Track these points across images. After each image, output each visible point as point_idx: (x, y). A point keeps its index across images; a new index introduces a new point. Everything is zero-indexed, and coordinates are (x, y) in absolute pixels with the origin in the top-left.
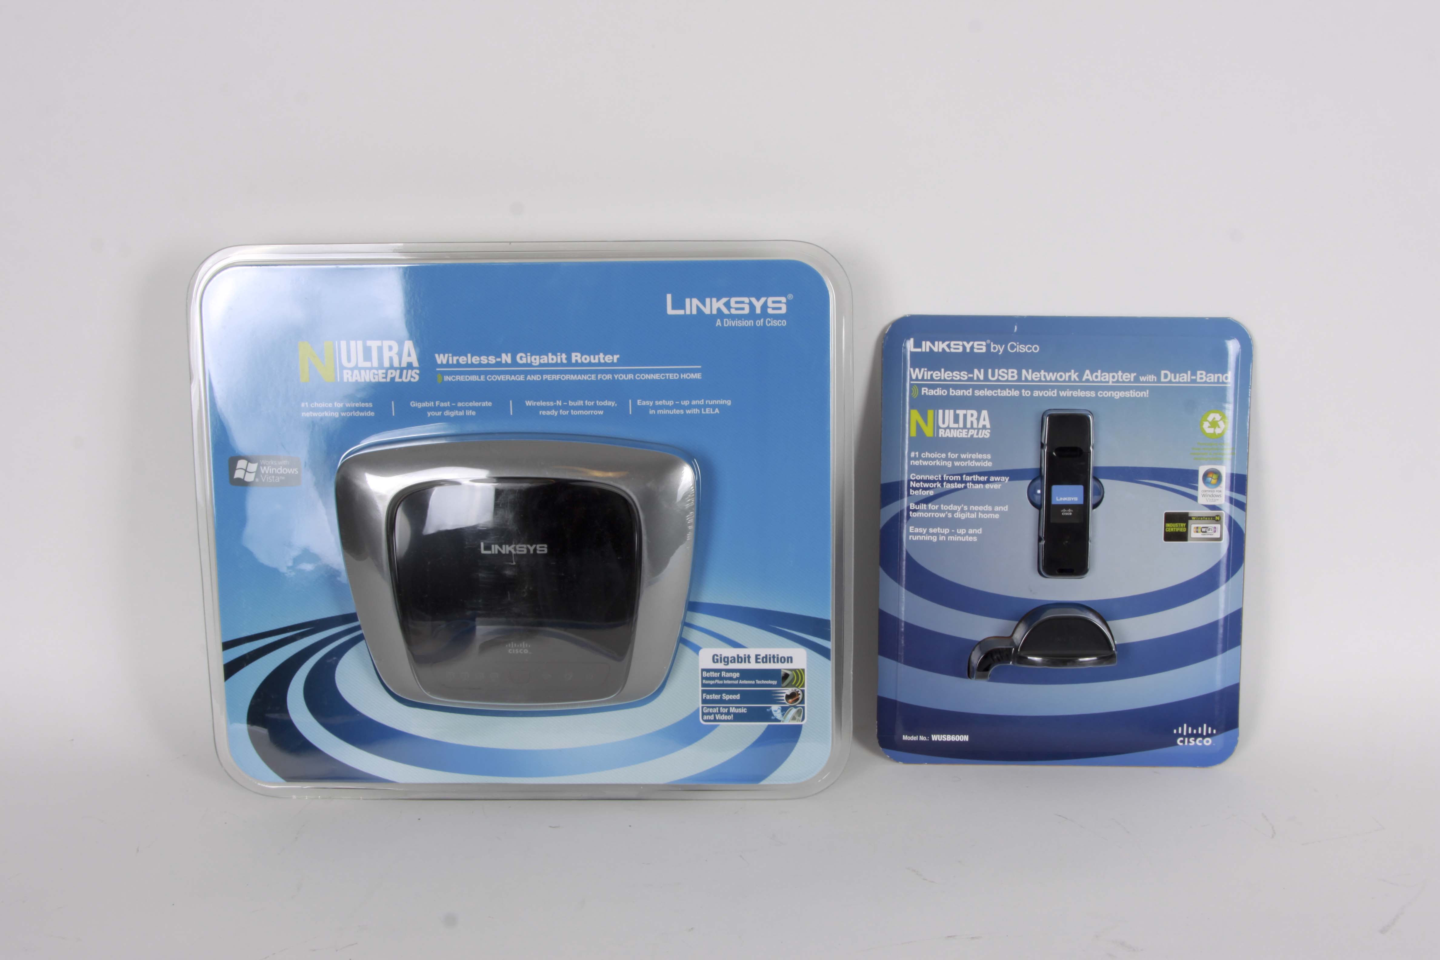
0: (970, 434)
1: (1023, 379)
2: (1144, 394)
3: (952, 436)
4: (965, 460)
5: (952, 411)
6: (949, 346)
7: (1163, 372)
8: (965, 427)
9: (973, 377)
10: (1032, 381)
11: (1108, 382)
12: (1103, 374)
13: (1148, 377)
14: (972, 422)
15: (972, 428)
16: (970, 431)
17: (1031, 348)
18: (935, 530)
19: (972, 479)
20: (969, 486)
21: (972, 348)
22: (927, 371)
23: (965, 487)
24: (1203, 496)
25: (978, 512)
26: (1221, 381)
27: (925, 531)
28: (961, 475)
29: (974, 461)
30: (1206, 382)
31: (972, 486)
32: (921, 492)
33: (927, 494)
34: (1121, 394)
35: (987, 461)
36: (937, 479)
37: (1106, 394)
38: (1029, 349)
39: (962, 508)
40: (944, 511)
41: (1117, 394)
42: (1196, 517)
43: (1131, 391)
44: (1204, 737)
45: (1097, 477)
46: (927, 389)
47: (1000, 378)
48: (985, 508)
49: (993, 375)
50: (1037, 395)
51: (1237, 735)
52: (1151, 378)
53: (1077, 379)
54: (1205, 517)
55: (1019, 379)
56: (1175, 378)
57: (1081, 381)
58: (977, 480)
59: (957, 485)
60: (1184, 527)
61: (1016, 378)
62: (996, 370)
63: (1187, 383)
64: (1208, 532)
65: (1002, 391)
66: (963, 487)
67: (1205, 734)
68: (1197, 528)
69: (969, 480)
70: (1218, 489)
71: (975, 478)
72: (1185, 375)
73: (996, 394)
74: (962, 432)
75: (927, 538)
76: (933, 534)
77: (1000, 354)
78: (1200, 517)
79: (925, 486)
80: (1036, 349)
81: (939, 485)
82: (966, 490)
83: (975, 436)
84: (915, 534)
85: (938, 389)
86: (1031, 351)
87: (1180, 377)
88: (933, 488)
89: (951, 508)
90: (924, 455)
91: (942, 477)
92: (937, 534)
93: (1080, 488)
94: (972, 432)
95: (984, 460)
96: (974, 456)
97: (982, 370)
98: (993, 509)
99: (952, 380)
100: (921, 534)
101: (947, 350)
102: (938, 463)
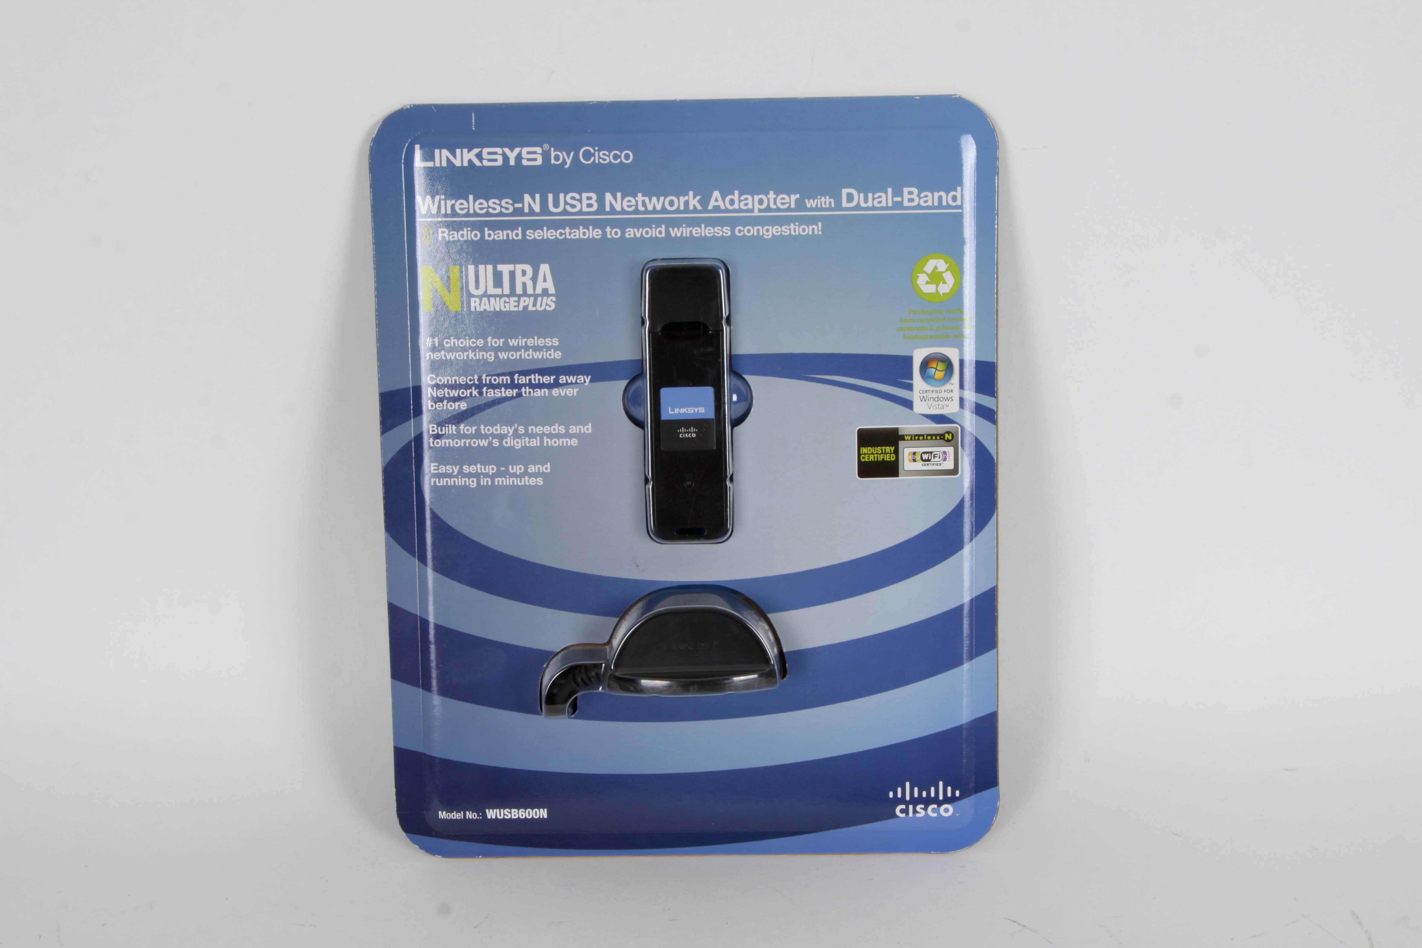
0: (522, 304)
1: (608, 209)
2: (813, 230)
3: (492, 309)
4: (517, 349)
5: (490, 267)
6: (479, 156)
7: (845, 191)
8: (513, 293)
9: (523, 208)
10: (623, 212)
11: (752, 211)
12: (743, 198)
13: (819, 200)
14: (524, 285)
15: (525, 294)
16: (522, 299)
17: (620, 157)
18: (472, 469)
19: (530, 380)
20: (525, 393)
21: (519, 158)
22: (445, 200)
23: (519, 395)
24: (923, 399)
25: (542, 436)
26: (944, 203)
27: (456, 472)
28: (511, 374)
29: (531, 350)
30: (918, 207)
31: (530, 392)
32: (447, 405)
33: (457, 408)
34: (774, 230)
35: (552, 350)
36: (472, 382)
37: (749, 231)
38: (616, 157)
39: (516, 431)
40: (486, 437)
41: (767, 231)
42: (912, 435)
43: (792, 224)
44: (940, 803)
45: (740, 373)
46: (446, 230)
47: (568, 208)
48: (554, 429)
49: (556, 205)
50: (632, 236)
51: (997, 798)
52: (826, 201)
53: (699, 207)
54: (928, 435)
55: (601, 210)
56: (866, 200)
57: (705, 210)
58: (537, 382)
59: (505, 392)
60: (891, 453)
61: (595, 207)
62: (562, 196)
63: (887, 208)
64: (933, 460)
65: (572, 231)
66: (515, 395)
67: (941, 797)
68: (914, 453)
69: (524, 382)
70: (948, 387)
71: (535, 379)
72: (883, 195)
73: (563, 236)
74: (509, 302)
75: (460, 482)
76: (470, 475)
77: (566, 167)
78: (919, 436)
79: (452, 395)
80: (627, 157)
81: (475, 393)
82: (520, 399)
83: (531, 308)
84: (439, 476)
85: (465, 229)
86: (619, 160)
87: (874, 199)
88: (466, 397)
89: (496, 430)
90: (447, 343)
91: (480, 379)
92: (477, 475)
93: (709, 392)
94: (525, 301)
95: (548, 349)
96: (530, 342)
97: (537, 196)
98: (567, 429)
99: (487, 214)
100: (450, 476)
101: (477, 163)
102: (471, 355)
